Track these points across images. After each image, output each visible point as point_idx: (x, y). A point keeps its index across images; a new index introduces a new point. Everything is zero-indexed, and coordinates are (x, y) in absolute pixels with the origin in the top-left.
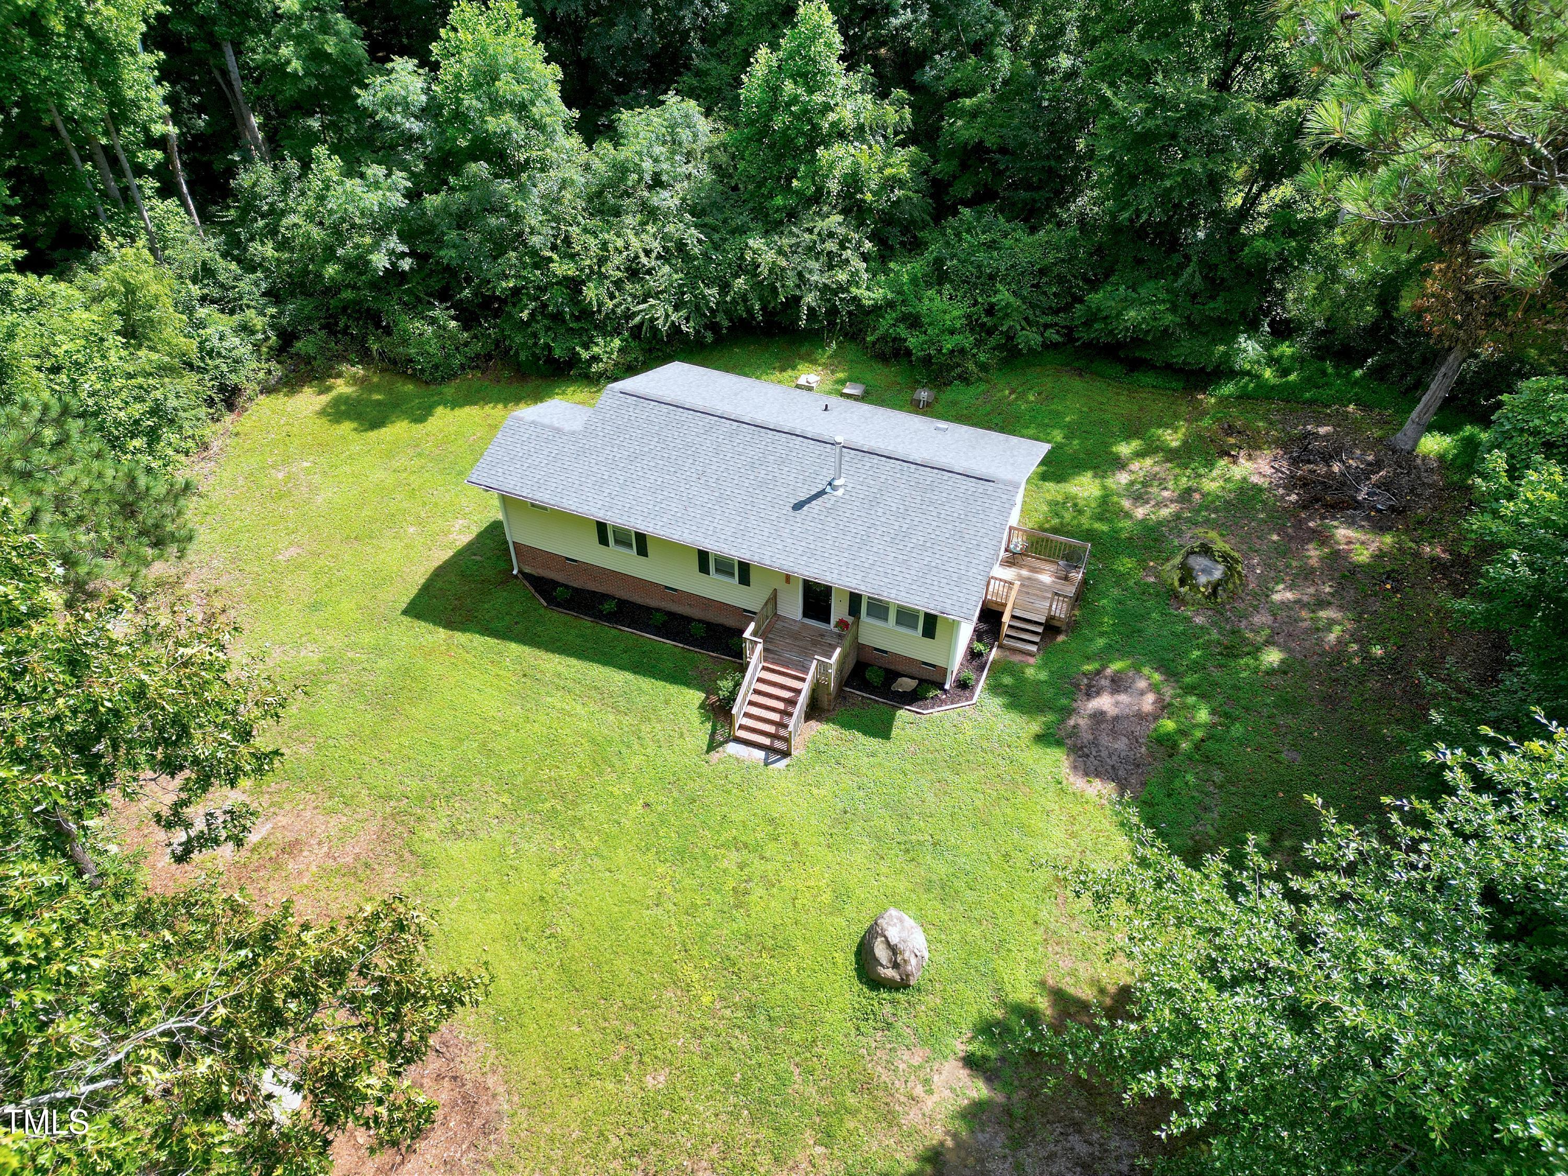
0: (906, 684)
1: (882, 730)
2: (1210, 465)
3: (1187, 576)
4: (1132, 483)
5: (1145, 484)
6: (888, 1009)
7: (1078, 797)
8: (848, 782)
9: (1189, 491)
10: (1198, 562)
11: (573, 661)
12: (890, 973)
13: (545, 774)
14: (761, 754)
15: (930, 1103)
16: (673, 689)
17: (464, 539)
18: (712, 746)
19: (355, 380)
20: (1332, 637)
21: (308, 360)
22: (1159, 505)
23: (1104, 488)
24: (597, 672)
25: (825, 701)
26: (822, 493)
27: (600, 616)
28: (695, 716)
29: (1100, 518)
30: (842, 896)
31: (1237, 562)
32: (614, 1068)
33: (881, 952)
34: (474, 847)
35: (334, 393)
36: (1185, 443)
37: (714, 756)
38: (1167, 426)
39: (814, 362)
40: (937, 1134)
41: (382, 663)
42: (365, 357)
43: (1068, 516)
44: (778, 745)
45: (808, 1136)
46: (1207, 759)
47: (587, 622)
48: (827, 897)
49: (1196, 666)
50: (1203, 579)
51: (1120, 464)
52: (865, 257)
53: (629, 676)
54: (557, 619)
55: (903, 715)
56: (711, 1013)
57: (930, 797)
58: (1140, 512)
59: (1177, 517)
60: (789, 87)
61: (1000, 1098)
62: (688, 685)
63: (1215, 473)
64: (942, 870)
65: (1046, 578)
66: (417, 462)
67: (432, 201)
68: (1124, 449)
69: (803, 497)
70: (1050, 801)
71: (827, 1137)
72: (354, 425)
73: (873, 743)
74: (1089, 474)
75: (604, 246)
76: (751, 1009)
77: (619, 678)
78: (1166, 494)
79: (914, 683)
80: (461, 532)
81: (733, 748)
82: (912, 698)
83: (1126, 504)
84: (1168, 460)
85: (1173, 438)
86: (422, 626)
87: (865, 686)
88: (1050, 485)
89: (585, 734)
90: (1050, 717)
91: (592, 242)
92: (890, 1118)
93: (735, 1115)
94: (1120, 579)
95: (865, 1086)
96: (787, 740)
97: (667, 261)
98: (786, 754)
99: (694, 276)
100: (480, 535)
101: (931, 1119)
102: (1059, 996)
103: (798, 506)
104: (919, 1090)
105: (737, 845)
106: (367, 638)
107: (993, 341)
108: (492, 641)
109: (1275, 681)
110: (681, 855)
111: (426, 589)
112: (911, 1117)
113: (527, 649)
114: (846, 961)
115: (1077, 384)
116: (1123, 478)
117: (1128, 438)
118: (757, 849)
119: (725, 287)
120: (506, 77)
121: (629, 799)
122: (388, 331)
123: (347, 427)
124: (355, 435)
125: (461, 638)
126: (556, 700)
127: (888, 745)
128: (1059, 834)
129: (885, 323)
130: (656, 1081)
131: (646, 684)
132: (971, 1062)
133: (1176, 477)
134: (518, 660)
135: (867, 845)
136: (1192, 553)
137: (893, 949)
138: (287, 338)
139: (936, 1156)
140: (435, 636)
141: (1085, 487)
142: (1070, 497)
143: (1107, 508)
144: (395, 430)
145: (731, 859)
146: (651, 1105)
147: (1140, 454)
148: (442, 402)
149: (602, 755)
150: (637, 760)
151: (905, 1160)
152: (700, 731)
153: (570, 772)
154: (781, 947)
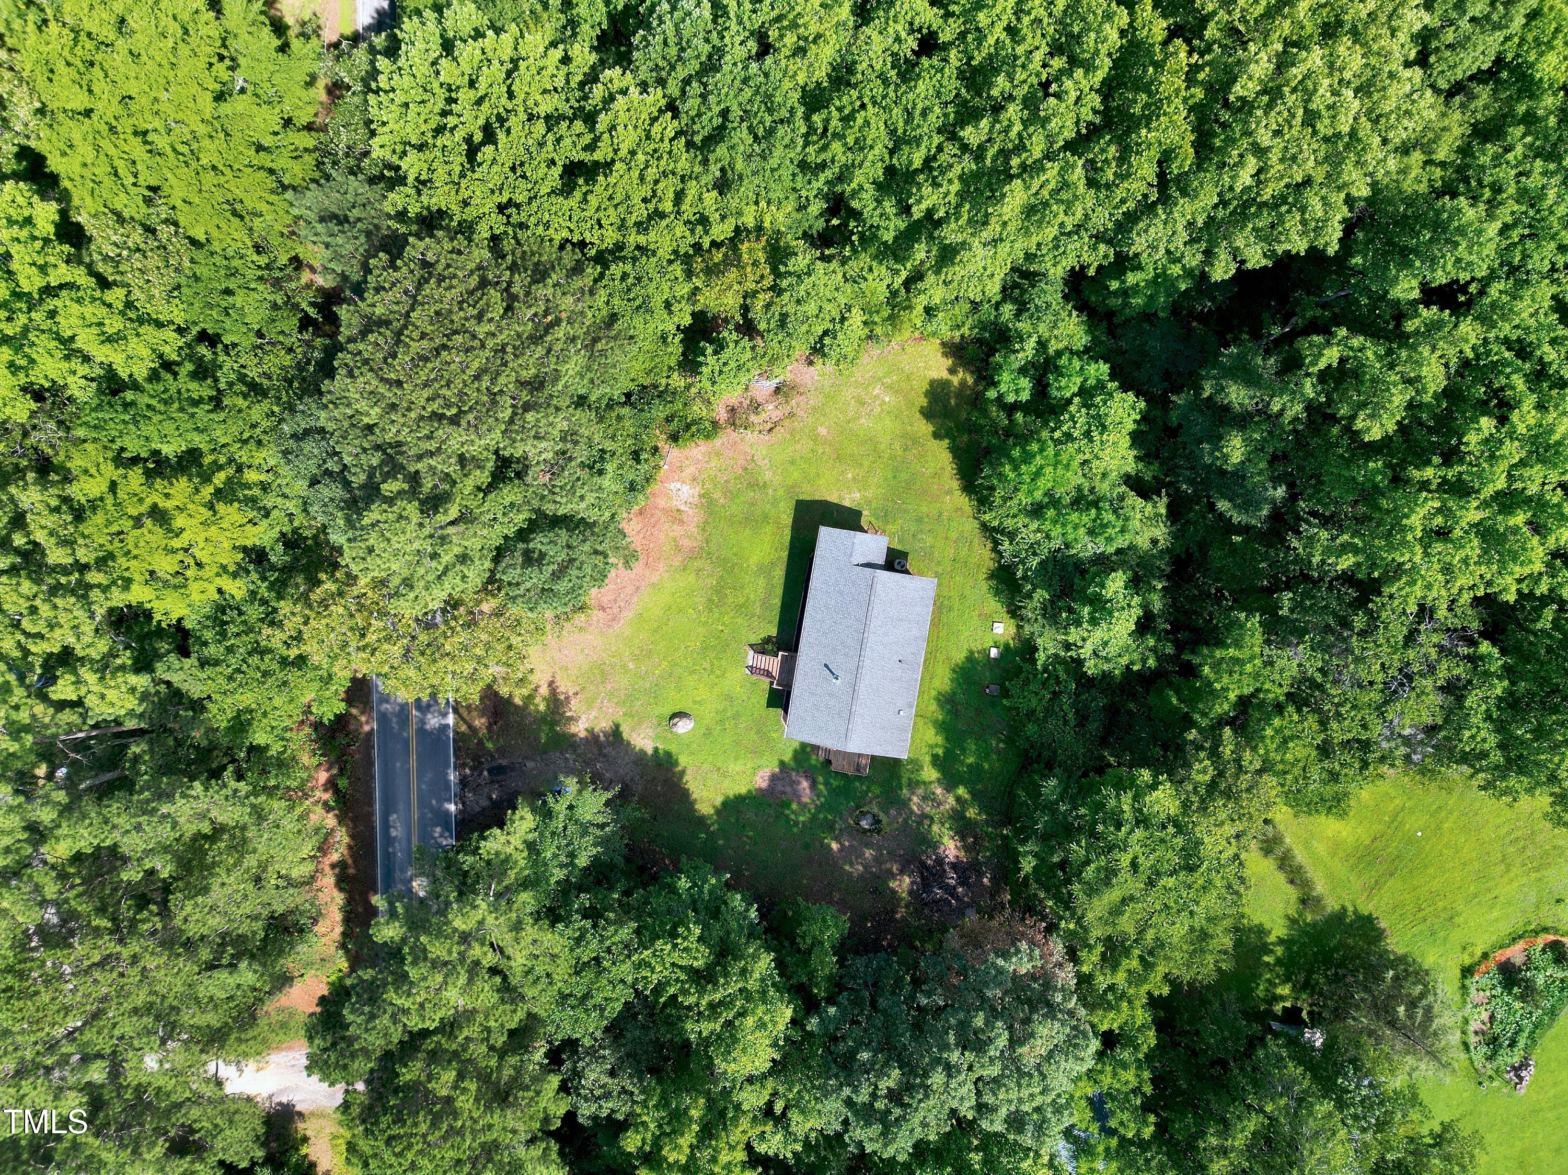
1: (770, 704)
2: (952, 830)
3: (865, 813)
4: (935, 795)
5: (935, 801)
6: (664, 724)
7: (754, 774)
8: (746, 697)
9: (931, 819)
10: (870, 818)
11: (782, 581)
13: (728, 592)
14: (750, 664)
15: (642, 740)
16: (776, 623)
17: (847, 503)
18: (751, 646)
20: (847, 868)
22: (919, 806)
23: (931, 783)
24: (779, 591)
26: (833, 674)
28: (763, 635)
29: (909, 781)
30: (701, 703)
34: (694, 581)
35: (950, 377)
36: (969, 819)
37: (748, 648)
38: (982, 811)
40: (635, 743)
41: (768, 506)
43: (908, 769)
44: (755, 670)
46: (777, 817)
48: (699, 699)
49: (825, 817)
51: (950, 787)
53: (780, 605)
55: (779, 711)
56: (654, 675)
58: (914, 798)
59: (912, 812)
61: (649, 758)
62: (779, 627)
63: (945, 831)
64: (715, 733)
68: (961, 791)
69: (830, 667)
70: (751, 766)
71: (625, 714)
72: (925, 405)
73: (764, 702)
74: (940, 776)
76: (658, 685)
77: (777, 602)
78: (928, 809)
80: (851, 499)
81: (751, 653)
83: (921, 791)
84: (954, 811)
85: (971, 813)
86: (791, 512)
88: (927, 759)
89: (749, 598)
90: (792, 764)
92: (633, 729)
93: (626, 690)
95: (640, 723)
98: (752, 673)
100: (851, 509)
101: (638, 741)
102: (683, 772)
103: (826, 666)
104: (644, 737)
105: (712, 665)
106: (781, 492)
108: (788, 544)
109: (822, 846)
110: (704, 649)
111: (813, 502)
112: (634, 735)
113: (786, 560)
114: (677, 709)
116: (939, 791)
117: (971, 793)
118: (712, 672)
121: (723, 624)
124: (917, 409)
125: (788, 531)
126: (761, 582)
127: (766, 708)
132: (656, 750)
133: (941, 814)
134: (780, 558)
135: (721, 707)
136: (875, 816)
139: (629, 743)
140: (787, 519)
141: (930, 774)
142: (922, 767)
143: (914, 785)
144: (925, 428)
145: (707, 665)
146: (624, 667)
147: (958, 799)
148: (953, 439)
149: (739, 608)
150: (740, 621)
151: (625, 736)
152: (756, 639)
153: (730, 600)
154: (679, 689)
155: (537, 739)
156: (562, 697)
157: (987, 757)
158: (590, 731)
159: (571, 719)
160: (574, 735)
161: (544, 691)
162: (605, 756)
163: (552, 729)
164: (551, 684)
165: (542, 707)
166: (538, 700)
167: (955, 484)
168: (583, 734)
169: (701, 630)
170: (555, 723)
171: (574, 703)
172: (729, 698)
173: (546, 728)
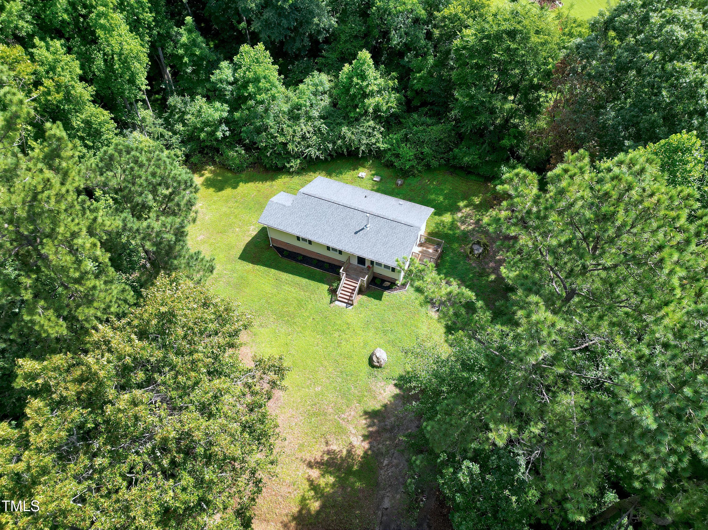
0: (387, 284)
1: (379, 298)
2: (487, 211)
3: (472, 251)
4: (462, 217)
5: (466, 217)
6: (376, 373)
8: (369, 313)
9: (479, 220)
10: (476, 247)
11: (291, 275)
12: (377, 364)
13: (285, 310)
14: (345, 305)
15: (385, 394)
16: (320, 284)
17: (254, 233)
18: (331, 302)
19: (211, 172)
21: (196, 165)
22: (469, 225)
23: (453, 218)
24: (298, 279)
25: (363, 289)
26: (363, 229)
27: (297, 261)
28: (326, 293)
29: (450, 229)
30: (366, 344)
31: (488, 246)
32: (308, 386)
33: (375, 359)
34: (267, 330)
35: (205, 177)
36: (481, 202)
37: (332, 305)
38: (476, 196)
39: (364, 167)
40: (386, 401)
41: (235, 275)
42: (214, 163)
43: (441, 228)
44: (350, 302)
45: (355, 402)
47: (294, 263)
48: (362, 344)
49: (471, 279)
50: (476, 252)
51: (459, 209)
52: (381, 133)
53: (307, 280)
54: (285, 261)
55: (386, 293)
56: (332, 373)
57: (391, 317)
58: (463, 227)
59: (473, 229)
60: (355, 79)
61: (402, 393)
62: (324, 283)
63: (488, 214)
64: (392, 337)
65: (431, 251)
66: (236, 204)
67: (237, 115)
68: (461, 204)
69: (357, 230)
70: (424, 319)
71: (359, 402)
72: (214, 189)
73: (376, 302)
74: (449, 213)
75: (294, 131)
76: (341, 372)
77: (304, 281)
78: (472, 221)
79: (389, 284)
80: (253, 231)
81: (337, 303)
82: (389, 288)
83: (459, 224)
84: (474, 209)
85: (477, 201)
86: (245, 263)
87: (375, 284)
88: (437, 217)
89: (295, 298)
91: (291, 130)
92: (375, 398)
93: (337, 397)
94: (453, 250)
95: (369, 390)
96: (352, 301)
97: (315, 134)
98: (352, 305)
99: (324, 140)
100: (259, 232)
101: (384, 398)
103: (356, 233)
104: (382, 392)
105: (338, 330)
106: (229, 267)
107: (423, 163)
108: (266, 268)
109: (492, 284)
110: (323, 333)
111: (245, 250)
112: (380, 398)
113: (276, 271)
114: (366, 361)
115: (450, 178)
116: (460, 215)
117: (463, 200)
119: (334, 143)
120: (263, 81)
121: (309, 317)
122: (222, 155)
123: (211, 190)
124: (214, 194)
125: (257, 267)
126: (286, 287)
127: (381, 302)
128: (425, 328)
129: (388, 156)
130: (318, 389)
131: (312, 283)
132: (396, 385)
133: (476, 216)
134: (273, 274)
135: (373, 330)
136: (474, 244)
137: (378, 358)
138: (188, 156)
139: (385, 406)
140: (249, 266)
141: (447, 218)
142: (442, 222)
143: (453, 226)
144: (228, 192)
145: (336, 334)
146: (317, 395)
147: (466, 206)
148: (242, 181)
149: (300, 304)
150: (310, 306)
151: (378, 407)
152: (327, 297)
153: (292, 309)
154: (349, 357)
155: (361, 491)
156: (326, 458)
157: (442, 190)
158: (365, 437)
159: (349, 452)
160: (366, 453)
161: (315, 473)
162: (393, 428)
163: (354, 474)
164: (310, 465)
165: (331, 479)
166: (322, 482)
167: (268, 183)
168: (366, 445)
169: (307, 333)
170: (349, 471)
171: (334, 447)
172: (367, 323)
173: (352, 479)
